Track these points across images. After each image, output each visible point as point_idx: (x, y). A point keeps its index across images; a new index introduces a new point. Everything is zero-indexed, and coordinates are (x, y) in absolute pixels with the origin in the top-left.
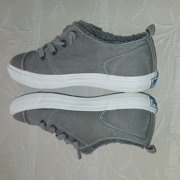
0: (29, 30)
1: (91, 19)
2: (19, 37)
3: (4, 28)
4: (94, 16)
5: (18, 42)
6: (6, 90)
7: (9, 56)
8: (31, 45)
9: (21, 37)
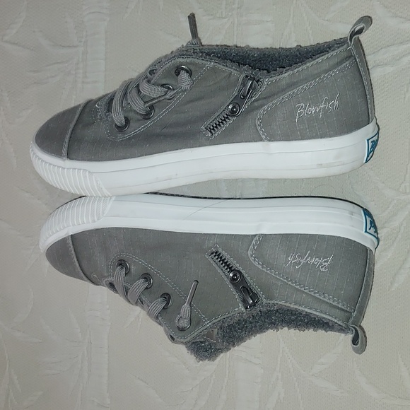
0: (75, 47)
1: (230, 14)
2: (55, 63)
3: (14, 44)
4: (236, 6)
5: (53, 77)
6: (27, 192)
7: (30, 111)
8: (83, 82)
9: (58, 63)
